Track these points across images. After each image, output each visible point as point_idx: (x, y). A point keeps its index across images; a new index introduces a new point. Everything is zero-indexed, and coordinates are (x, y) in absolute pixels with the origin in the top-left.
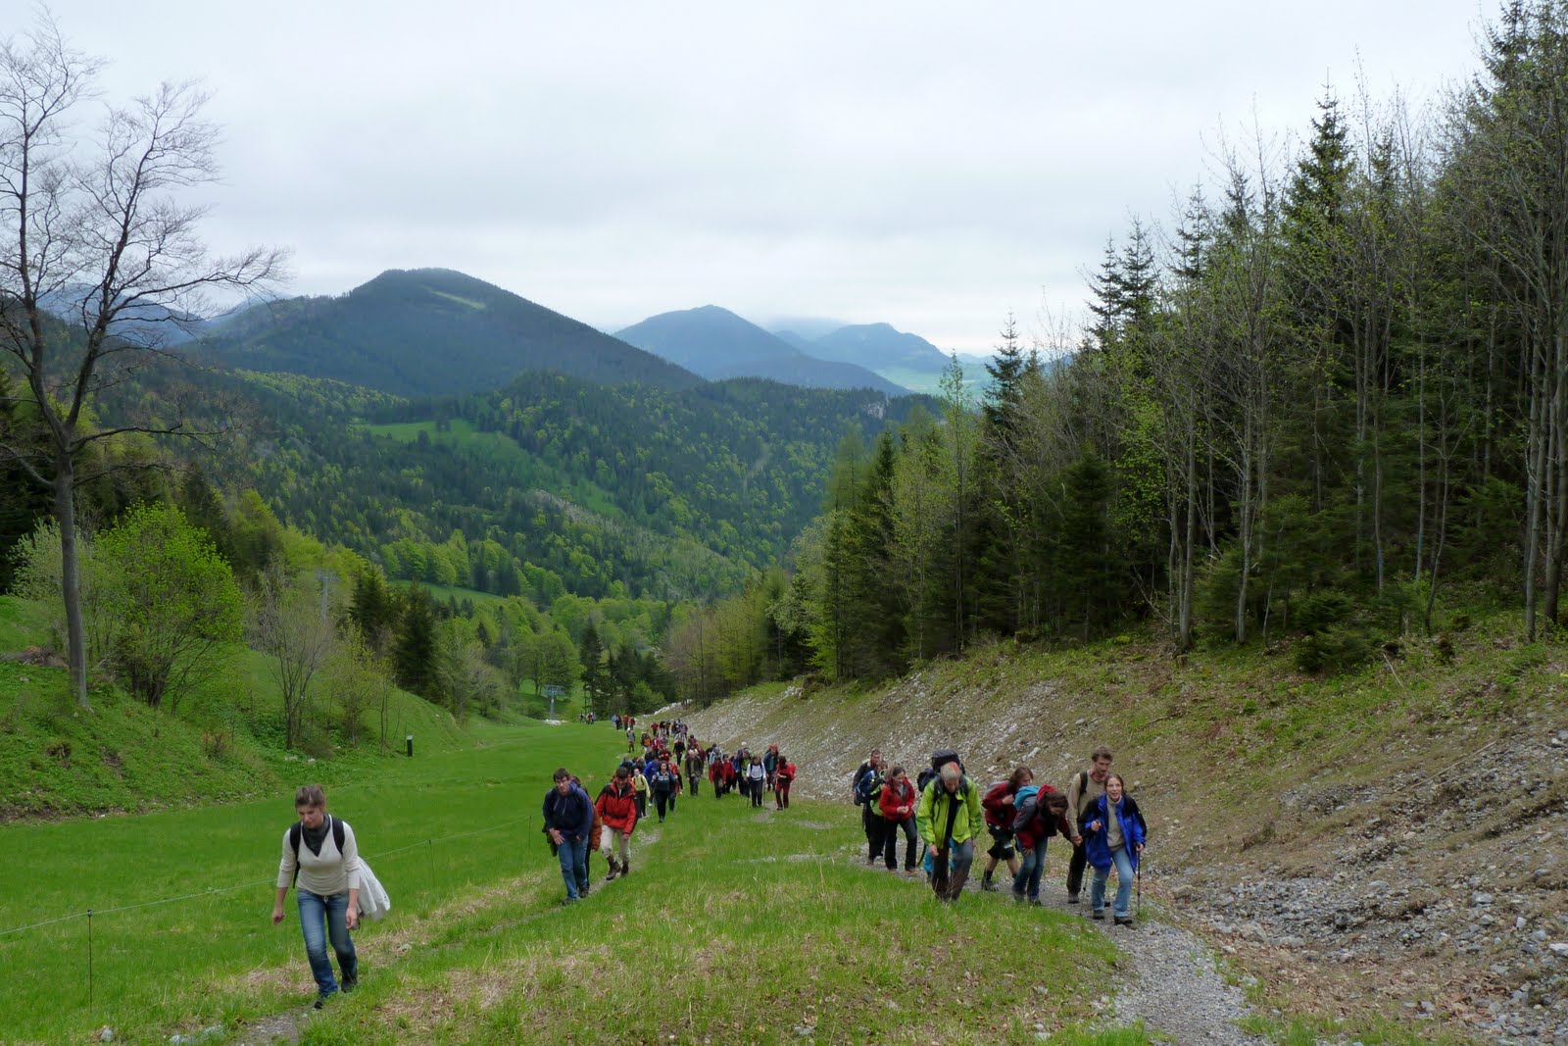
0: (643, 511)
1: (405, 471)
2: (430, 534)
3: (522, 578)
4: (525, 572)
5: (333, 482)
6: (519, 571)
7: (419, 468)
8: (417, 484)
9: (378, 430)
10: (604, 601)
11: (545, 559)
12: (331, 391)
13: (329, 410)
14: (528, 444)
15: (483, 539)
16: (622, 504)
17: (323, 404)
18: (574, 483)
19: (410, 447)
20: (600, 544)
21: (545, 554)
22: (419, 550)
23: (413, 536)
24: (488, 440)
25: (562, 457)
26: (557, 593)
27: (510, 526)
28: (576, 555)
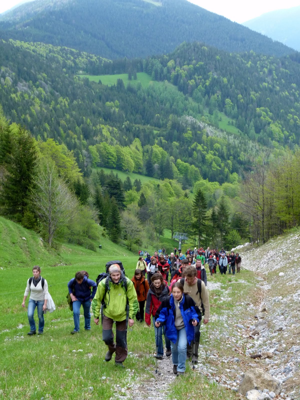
0: (253, 131)
1: (108, 103)
2: (120, 141)
3: (175, 169)
4: (177, 165)
5: (64, 108)
6: (173, 165)
7: (117, 101)
8: (114, 111)
9: (92, 78)
10: (226, 184)
11: (190, 158)
12: (66, 54)
13: (65, 65)
14: (183, 89)
15: (152, 145)
16: (240, 127)
17: (61, 62)
18: (211, 113)
19: (112, 88)
20: (225, 150)
21: (191, 155)
22: (112, 149)
23: (109, 141)
24: (159, 85)
25: (204, 97)
26: (196, 179)
27: (170, 138)
28: (209, 156)
